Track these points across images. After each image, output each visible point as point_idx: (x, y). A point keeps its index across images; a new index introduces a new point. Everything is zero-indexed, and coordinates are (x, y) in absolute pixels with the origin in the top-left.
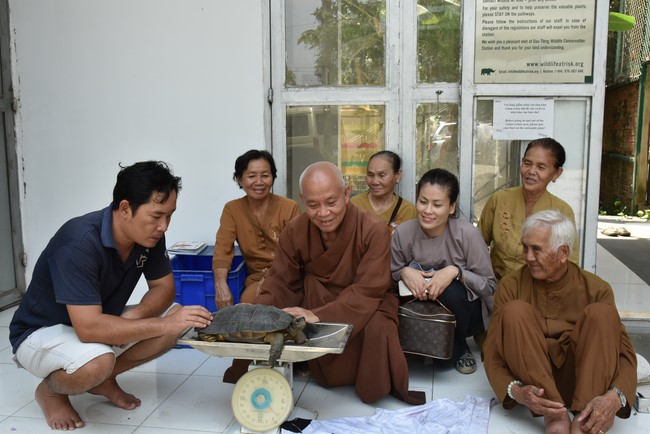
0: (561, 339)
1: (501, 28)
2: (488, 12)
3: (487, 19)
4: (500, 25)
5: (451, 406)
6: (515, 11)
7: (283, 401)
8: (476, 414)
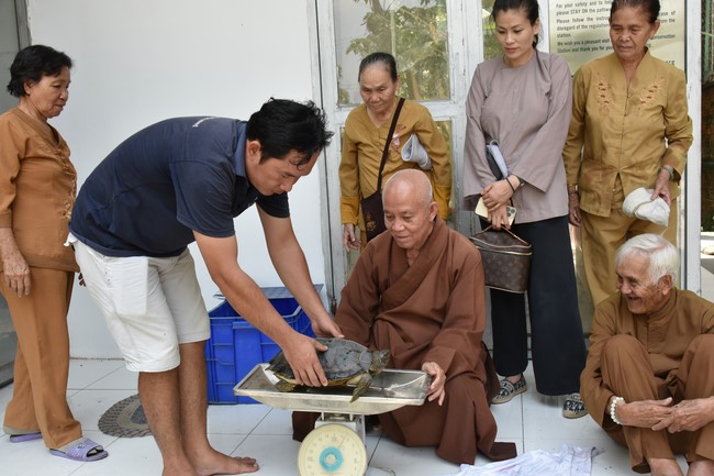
0: (669, 379)
1: (578, 27)
2: (562, 10)
3: (562, 17)
4: (577, 24)
5: (546, 459)
6: (593, 7)
7: (355, 461)
8: (575, 466)
